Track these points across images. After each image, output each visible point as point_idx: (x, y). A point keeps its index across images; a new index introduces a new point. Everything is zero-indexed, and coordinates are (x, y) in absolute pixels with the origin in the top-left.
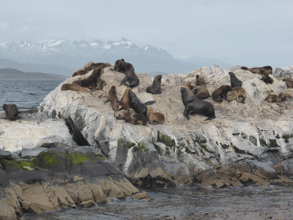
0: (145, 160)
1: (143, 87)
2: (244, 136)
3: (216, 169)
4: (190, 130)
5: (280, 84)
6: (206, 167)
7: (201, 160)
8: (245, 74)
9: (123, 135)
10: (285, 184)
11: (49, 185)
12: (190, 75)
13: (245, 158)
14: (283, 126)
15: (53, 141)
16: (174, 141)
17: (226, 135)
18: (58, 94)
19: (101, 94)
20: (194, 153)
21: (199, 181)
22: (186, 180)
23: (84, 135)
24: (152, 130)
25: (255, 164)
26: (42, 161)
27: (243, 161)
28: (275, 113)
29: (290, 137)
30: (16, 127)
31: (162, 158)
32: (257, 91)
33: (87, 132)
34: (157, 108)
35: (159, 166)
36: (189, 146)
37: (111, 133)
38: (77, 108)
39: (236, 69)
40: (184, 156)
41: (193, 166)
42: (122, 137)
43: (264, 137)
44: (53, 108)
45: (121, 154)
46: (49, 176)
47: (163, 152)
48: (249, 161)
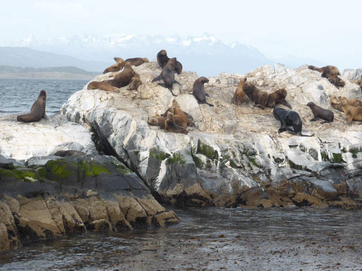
0: (180, 175)
1: (187, 87)
2: (303, 149)
3: (264, 187)
4: (238, 140)
5: (352, 88)
6: (253, 184)
7: (247, 175)
8: (313, 75)
9: (156, 143)
10: (347, 207)
11: (52, 200)
12: (248, 75)
13: (301, 174)
14: (352, 138)
15: (69, 149)
16: (216, 152)
17: (281, 147)
18: (84, 94)
19: (135, 95)
20: (240, 167)
21: (243, 200)
22: (228, 199)
23: (112, 143)
24: (192, 138)
25: (312, 182)
26: (49, 172)
27: (299, 179)
28: (343, 122)
29: (359, 152)
30: (28, 131)
31: (201, 172)
32: (324, 95)
33: (115, 139)
34: (201, 113)
35: (196, 182)
36: (234, 159)
37: (143, 142)
38: (104, 111)
39: (304, 68)
40: (227, 171)
41: (237, 182)
42: (155, 146)
43: (327, 150)
44: (76, 110)
45: (153, 166)
46: (55, 190)
47: (204, 165)
48: (306, 178)
